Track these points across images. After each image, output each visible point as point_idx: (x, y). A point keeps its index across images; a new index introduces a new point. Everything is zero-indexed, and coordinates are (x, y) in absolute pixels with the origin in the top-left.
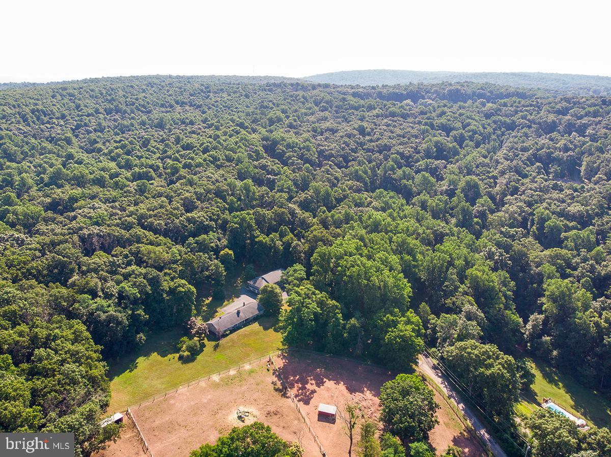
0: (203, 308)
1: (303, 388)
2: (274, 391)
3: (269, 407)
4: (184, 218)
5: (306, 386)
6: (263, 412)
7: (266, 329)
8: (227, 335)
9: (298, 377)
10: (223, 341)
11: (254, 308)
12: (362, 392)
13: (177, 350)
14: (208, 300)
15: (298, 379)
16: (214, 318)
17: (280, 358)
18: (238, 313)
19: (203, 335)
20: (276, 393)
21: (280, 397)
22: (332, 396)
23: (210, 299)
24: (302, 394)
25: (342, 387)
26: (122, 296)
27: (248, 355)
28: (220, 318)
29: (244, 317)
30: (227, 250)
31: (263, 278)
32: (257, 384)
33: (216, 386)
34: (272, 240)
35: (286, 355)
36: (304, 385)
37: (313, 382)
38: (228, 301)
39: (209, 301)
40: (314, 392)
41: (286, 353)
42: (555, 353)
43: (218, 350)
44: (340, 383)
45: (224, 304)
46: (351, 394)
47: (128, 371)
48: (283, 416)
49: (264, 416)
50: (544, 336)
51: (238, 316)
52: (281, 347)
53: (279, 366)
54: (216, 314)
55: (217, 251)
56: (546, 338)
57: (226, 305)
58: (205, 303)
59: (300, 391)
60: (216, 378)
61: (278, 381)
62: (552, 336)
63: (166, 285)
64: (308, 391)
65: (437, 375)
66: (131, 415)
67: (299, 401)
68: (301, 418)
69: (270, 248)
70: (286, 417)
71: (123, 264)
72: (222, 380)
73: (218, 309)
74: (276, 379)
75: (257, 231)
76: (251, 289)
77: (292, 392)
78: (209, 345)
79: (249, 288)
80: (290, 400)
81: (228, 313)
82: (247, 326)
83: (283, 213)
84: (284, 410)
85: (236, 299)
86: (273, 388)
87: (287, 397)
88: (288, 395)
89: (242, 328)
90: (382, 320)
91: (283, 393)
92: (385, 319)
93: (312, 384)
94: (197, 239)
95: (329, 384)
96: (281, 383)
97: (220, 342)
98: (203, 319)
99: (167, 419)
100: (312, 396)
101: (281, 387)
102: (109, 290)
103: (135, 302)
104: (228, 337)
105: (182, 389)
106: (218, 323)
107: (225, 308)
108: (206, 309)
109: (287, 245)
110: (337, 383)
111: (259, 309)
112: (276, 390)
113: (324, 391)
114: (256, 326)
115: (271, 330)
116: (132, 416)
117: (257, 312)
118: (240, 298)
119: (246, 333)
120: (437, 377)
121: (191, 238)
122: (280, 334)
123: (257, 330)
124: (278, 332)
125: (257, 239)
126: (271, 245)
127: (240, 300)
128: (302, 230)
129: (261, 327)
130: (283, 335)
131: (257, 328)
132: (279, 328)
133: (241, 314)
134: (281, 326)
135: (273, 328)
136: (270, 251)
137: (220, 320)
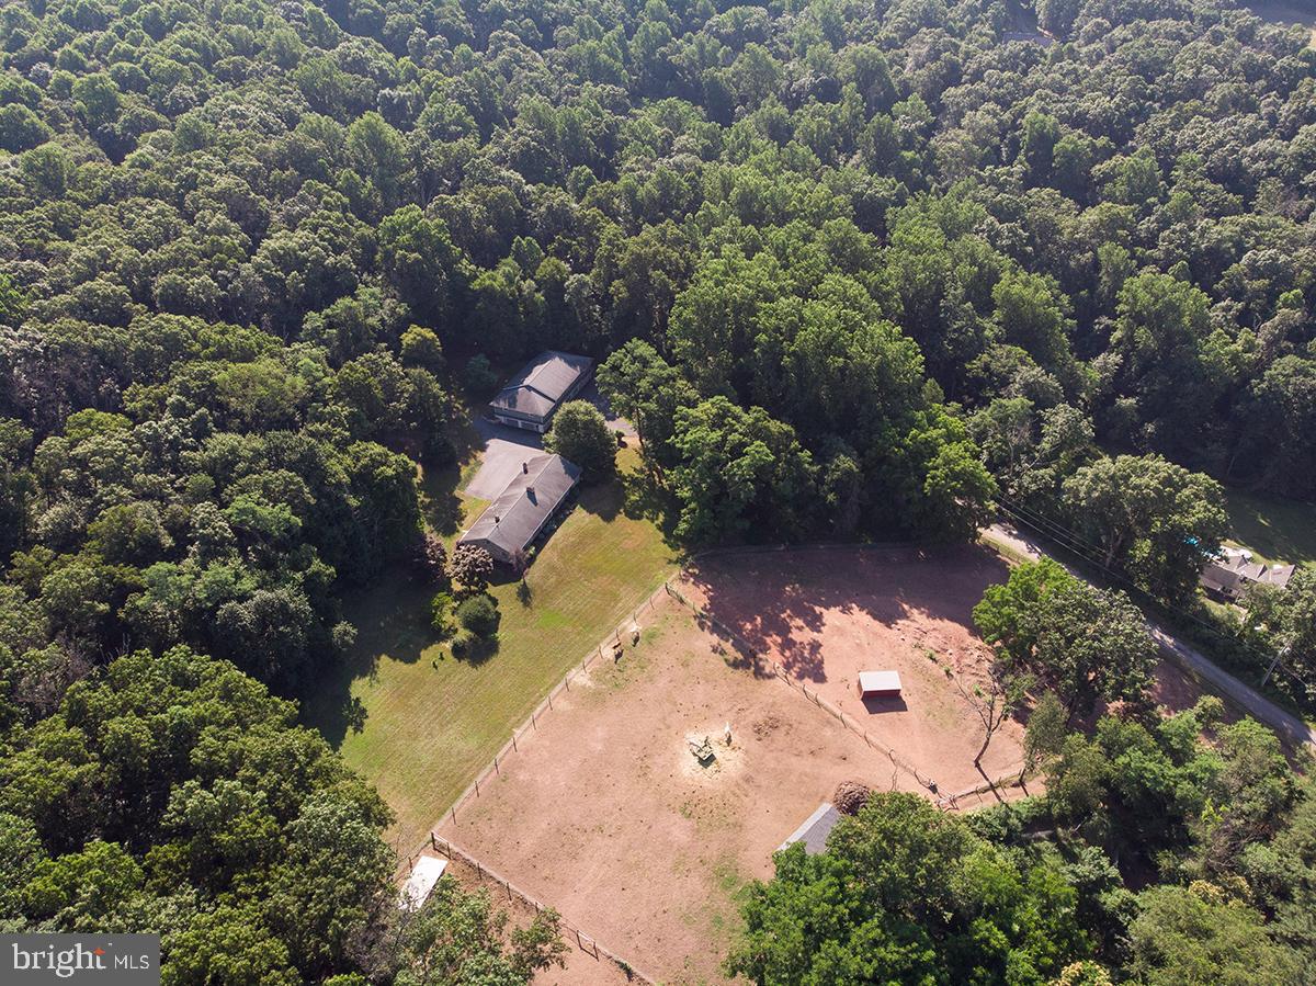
1: (788, 644)
2: (731, 669)
3: (747, 713)
4: (266, 257)
5: (790, 636)
6: (744, 731)
7: (608, 517)
8: (532, 559)
9: (759, 619)
10: (533, 576)
11: (557, 473)
12: (904, 615)
13: (437, 634)
15: (762, 624)
16: (463, 519)
17: (690, 584)
18: (531, 495)
20: (740, 673)
21: (754, 681)
22: (858, 644)
24: (795, 660)
25: (861, 617)
26: (246, 536)
27: (615, 598)
28: (497, 519)
29: (548, 503)
30: (415, 329)
31: (529, 388)
32: (685, 665)
33: (595, 699)
34: (509, 278)
35: (697, 571)
36: (786, 636)
37: (800, 622)
38: (467, 464)
40: (815, 646)
41: (692, 566)
42: (1150, 428)
43: (534, 603)
44: (852, 608)
45: (462, 474)
46: (889, 627)
47: (350, 729)
48: (790, 725)
49: (754, 740)
50: (1120, 397)
51: (535, 502)
52: (674, 555)
53: (702, 605)
54: (462, 507)
55: (390, 336)
56: (1127, 402)
57: (470, 477)
59: (787, 653)
60: (580, 677)
61: (722, 642)
62: (1137, 394)
63: (339, 467)
64: (804, 648)
65: (1010, 534)
66: (451, 846)
67: (800, 677)
68: (833, 719)
69: (513, 304)
70: (801, 727)
71: (185, 435)
72: (597, 676)
73: (457, 493)
74: (715, 639)
75: (465, 262)
76: (502, 419)
77: (773, 660)
78: (504, 593)
79: (494, 418)
80: (779, 682)
81: (503, 501)
82: (563, 520)
83: (503, 197)
84: (784, 709)
85: (481, 456)
86: (725, 665)
87: (770, 677)
88: (767, 670)
89: (555, 531)
90: (899, 446)
91: (753, 668)
92: (907, 441)
93: (800, 629)
94: (328, 311)
95: (832, 616)
96: (733, 645)
97: (527, 579)
99: (544, 826)
100: (819, 656)
101: (740, 656)
102: (210, 530)
103: (291, 541)
104: (537, 562)
105: (524, 735)
106: (501, 535)
107: (473, 487)
109: (554, 287)
110: (846, 610)
111: (569, 471)
112: (735, 665)
113: (836, 638)
114: (580, 518)
115: (621, 518)
116: (456, 849)
117: (570, 482)
118: (488, 450)
119: (572, 539)
120: (1012, 538)
121: (311, 313)
122: (649, 522)
123: (591, 526)
124: (639, 518)
125: (475, 285)
126: (512, 294)
127: (494, 455)
128: (569, 241)
129: (596, 515)
130: (656, 522)
131: (587, 520)
132: (637, 508)
133: (538, 496)
134: (637, 501)
135: (622, 510)
136: (516, 311)
137: (501, 524)
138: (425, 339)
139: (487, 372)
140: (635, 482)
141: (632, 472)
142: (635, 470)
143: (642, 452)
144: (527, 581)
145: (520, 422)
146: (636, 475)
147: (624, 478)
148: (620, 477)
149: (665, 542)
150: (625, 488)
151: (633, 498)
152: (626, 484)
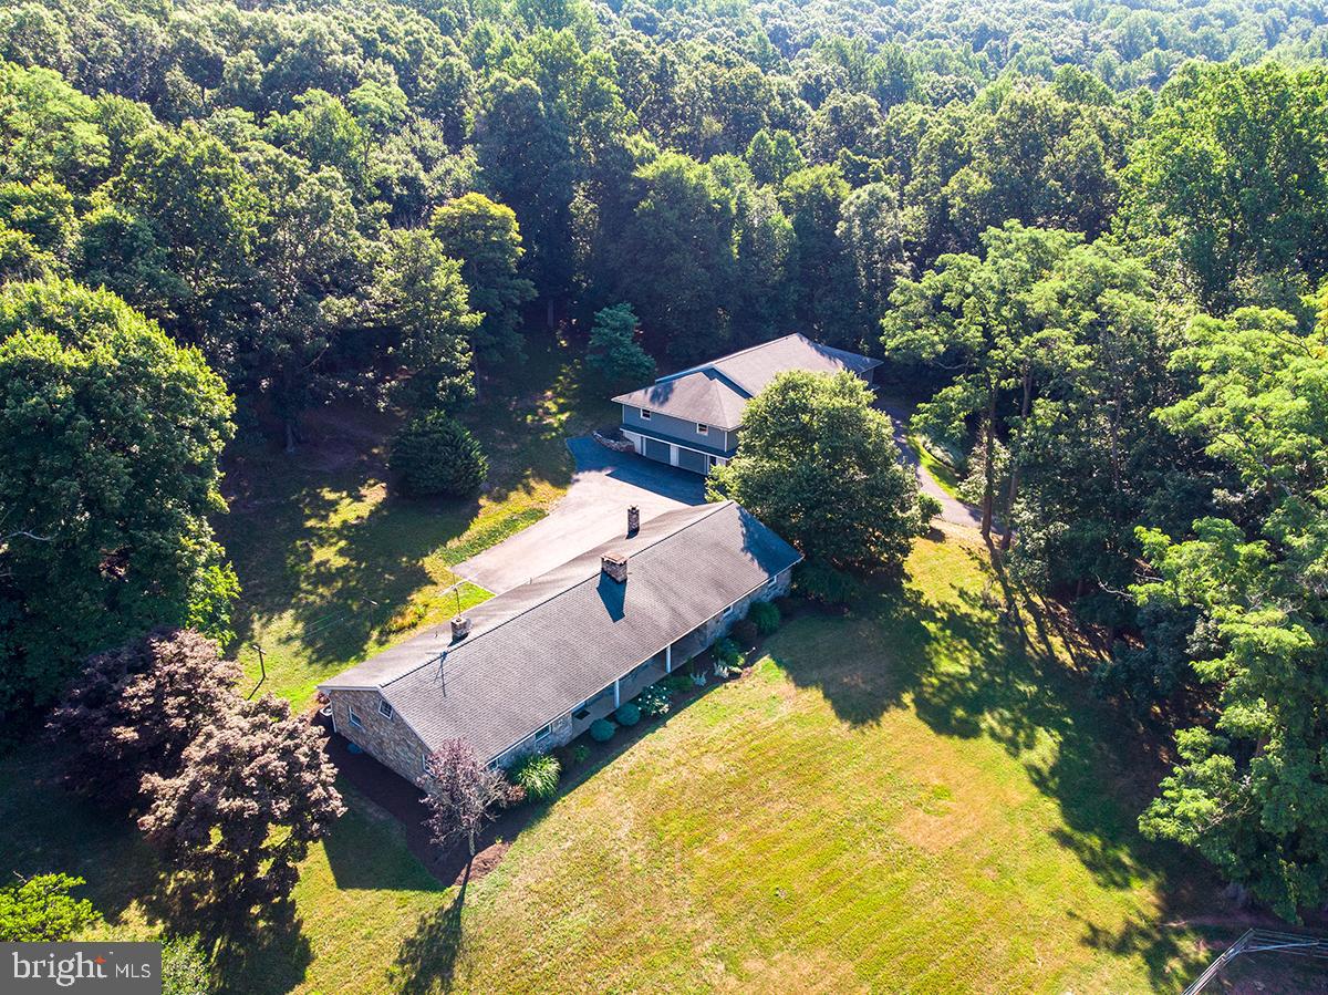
0: (320, 555)
7: (859, 709)
11: (718, 547)
14: (359, 498)
18: (612, 586)
19: (278, 836)
23: (375, 494)
28: (459, 634)
29: (663, 618)
30: (472, 195)
31: (711, 374)
39: (364, 509)
51: (616, 609)
54: (418, 597)
58: (335, 521)
73: (431, 563)
76: (636, 440)
79: (617, 436)
81: (519, 593)
82: (699, 692)
85: (549, 500)
89: (658, 720)
98: (308, 641)
106: (438, 688)
107: (486, 560)
108: (339, 562)
115: (902, 722)
117: (752, 578)
118: (573, 490)
119: (710, 765)
122: (999, 749)
123: (795, 734)
124: (969, 731)
125: (646, 172)
126: (724, 204)
127: (581, 505)
128: (865, 159)
129: (815, 695)
130: (1026, 755)
131: (785, 710)
132: (959, 700)
133: (635, 596)
134: (962, 680)
135: (907, 698)
136: (725, 236)
137: (459, 654)
138: (486, 216)
139: (628, 341)
140: (958, 625)
141: (953, 599)
142: (962, 594)
143: (987, 559)
144: (472, 898)
145: (674, 449)
146: (964, 609)
147: (929, 613)
148: (916, 606)
149: (1065, 841)
150: (927, 638)
151: (946, 666)
152: (932, 627)
